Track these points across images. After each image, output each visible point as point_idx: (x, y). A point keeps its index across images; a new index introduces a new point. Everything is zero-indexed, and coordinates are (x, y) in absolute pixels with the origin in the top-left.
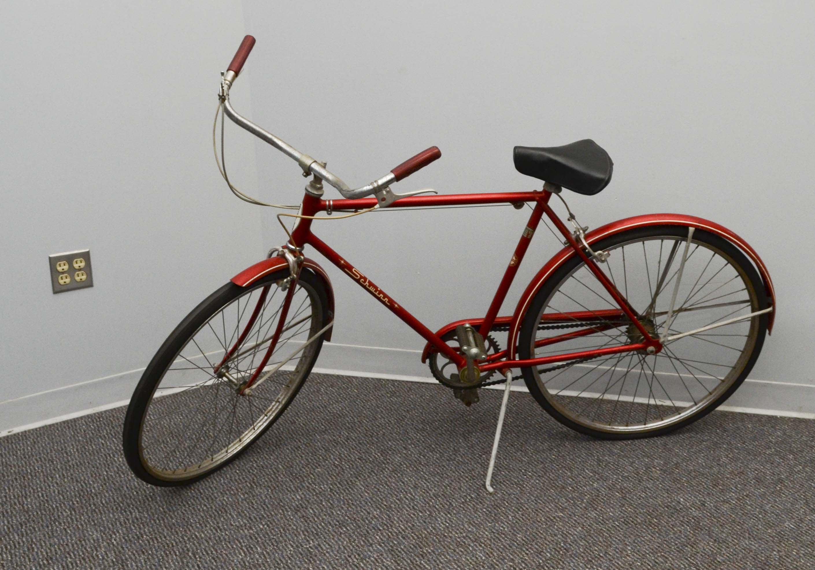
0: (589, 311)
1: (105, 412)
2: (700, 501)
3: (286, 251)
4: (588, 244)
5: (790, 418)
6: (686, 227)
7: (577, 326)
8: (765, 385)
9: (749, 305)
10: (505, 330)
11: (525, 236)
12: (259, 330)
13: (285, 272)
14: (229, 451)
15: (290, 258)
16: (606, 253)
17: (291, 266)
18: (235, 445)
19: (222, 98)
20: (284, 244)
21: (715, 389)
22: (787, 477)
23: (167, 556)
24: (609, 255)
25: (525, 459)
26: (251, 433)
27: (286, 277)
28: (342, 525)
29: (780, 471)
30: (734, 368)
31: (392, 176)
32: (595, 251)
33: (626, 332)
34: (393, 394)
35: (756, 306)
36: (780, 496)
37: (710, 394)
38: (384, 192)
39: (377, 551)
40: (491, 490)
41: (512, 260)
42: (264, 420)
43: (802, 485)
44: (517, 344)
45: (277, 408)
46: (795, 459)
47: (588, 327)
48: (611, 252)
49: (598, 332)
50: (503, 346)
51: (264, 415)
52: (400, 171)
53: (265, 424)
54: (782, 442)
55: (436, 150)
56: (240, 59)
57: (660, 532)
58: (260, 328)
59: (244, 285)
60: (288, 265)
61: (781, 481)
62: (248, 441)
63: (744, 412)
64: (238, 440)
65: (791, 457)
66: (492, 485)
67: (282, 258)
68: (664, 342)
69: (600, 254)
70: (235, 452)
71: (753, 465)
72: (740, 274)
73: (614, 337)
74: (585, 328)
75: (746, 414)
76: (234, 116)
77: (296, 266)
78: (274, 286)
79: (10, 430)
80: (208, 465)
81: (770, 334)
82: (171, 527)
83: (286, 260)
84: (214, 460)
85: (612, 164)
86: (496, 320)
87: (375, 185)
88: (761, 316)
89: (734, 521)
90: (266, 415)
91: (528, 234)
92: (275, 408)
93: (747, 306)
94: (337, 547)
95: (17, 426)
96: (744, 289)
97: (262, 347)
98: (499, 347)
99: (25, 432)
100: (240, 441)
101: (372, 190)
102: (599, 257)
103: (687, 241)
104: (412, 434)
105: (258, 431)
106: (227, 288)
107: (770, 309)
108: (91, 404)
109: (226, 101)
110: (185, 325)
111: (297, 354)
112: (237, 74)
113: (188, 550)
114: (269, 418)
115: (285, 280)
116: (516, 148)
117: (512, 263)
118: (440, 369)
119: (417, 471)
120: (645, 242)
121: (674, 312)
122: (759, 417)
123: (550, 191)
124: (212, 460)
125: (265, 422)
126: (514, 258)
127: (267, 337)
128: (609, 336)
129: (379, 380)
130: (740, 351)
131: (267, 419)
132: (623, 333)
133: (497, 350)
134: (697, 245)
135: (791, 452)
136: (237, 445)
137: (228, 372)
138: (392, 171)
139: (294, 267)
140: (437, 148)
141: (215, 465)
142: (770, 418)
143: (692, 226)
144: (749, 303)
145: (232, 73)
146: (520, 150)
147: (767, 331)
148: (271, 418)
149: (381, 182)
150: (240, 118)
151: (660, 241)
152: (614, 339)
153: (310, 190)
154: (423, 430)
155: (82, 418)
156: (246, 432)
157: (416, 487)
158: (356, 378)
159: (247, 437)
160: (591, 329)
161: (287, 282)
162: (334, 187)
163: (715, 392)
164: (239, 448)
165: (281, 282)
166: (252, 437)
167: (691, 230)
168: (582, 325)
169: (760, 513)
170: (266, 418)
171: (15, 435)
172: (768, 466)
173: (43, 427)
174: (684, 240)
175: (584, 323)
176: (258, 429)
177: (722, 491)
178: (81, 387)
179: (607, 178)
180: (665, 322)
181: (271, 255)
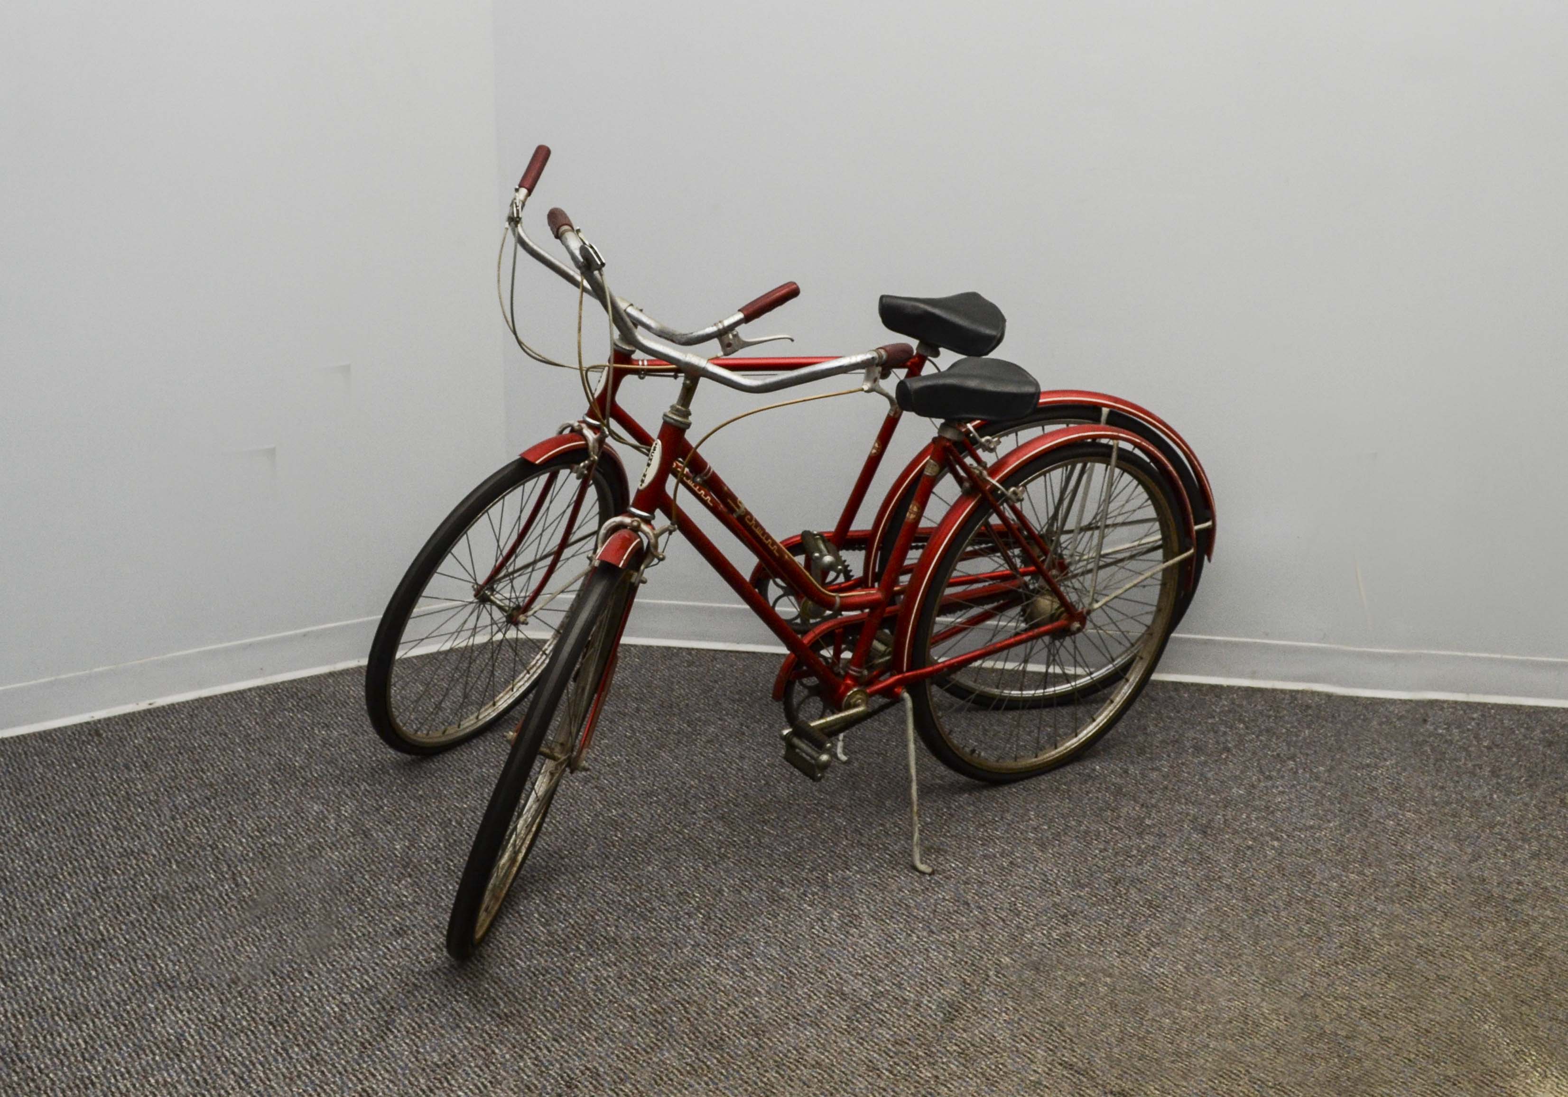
1: (283, 683)
2: (1121, 768)
3: (584, 425)
5: (1239, 688)
6: (1097, 408)
8: (1206, 642)
10: (860, 549)
11: (892, 415)
12: (541, 535)
13: (582, 453)
14: (480, 717)
15: (590, 435)
16: (996, 439)
17: (591, 444)
18: (486, 710)
19: (514, 220)
20: (581, 419)
22: (1235, 746)
23: (423, 825)
24: (999, 442)
25: (886, 729)
26: (508, 696)
27: (583, 461)
28: (650, 794)
29: (1227, 740)
31: (741, 316)
32: (982, 436)
34: (691, 664)
36: (1226, 764)
38: (731, 336)
39: (704, 818)
40: (844, 758)
41: (874, 448)
42: (525, 679)
43: (1254, 753)
44: (877, 570)
45: (543, 663)
46: (1247, 728)
48: (1002, 439)
50: (857, 571)
51: (525, 672)
52: (751, 310)
53: (527, 685)
54: (1230, 711)
55: (794, 286)
56: (533, 174)
57: (1070, 798)
58: (543, 531)
59: (537, 462)
60: (587, 444)
61: (1228, 750)
62: (505, 705)
64: (491, 703)
65: (1242, 726)
66: (845, 754)
67: (577, 433)
69: (988, 441)
70: (488, 719)
71: (1191, 734)
75: (1181, 683)
76: (528, 245)
77: (597, 445)
78: (564, 473)
79: (151, 701)
80: (454, 732)
81: (1209, 560)
82: (419, 799)
83: (584, 438)
84: (462, 727)
85: (1003, 320)
86: (849, 534)
87: (721, 326)
89: (1166, 788)
90: (528, 672)
91: (895, 414)
92: (540, 662)
94: (649, 816)
95: (161, 695)
97: (539, 565)
98: (851, 574)
99: (173, 705)
100: (494, 704)
101: (716, 332)
102: (987, 444)
104: (726, 704)
105: (517, 694)
106: (514, 467)
107: (1208, 524)
108: (262, 672)
109: (519, 225)
110: (462, 509)
111: (572, 583)
112: (530, 192)
113: (450, 820)
114: (532, 675)
115: (582, 464)
116: (882, 297)
117: (874, 451)
118: (771, 603)
119: (741, 742)
122: (1199, 687)
123: (925, 354)
124: (459, 727)
125: (526, 682)
126: (877, 445)
127: (547, 550)
129: (668, 648)
131: (529, 678)
133: (848, 577)
135: (1241, 721)
136: (490, 711)
137: (492, 594)
138: (739, 310)
139: (594, 447)
140: (795, 283)
141: (462, 733)
142: (1213, 688)
143: (1105, 406)
145: (524, 191)
146: (888, 300)
147: (1206, 558)
148: (535, 676)
149: (727, 323)
150: (535, 247)
153: (620, 344)
154: (740, 700)
155: (250, 690)
156: (501, 695)
157: (742, 757)
158: (635, 646)
159: (502, 701)
161: (584, 467)
162: (660, 336)
164: (494, 714)
165: (576, 467)
166: (510, 701)
167: (1105, 411)
169: (1200, 780)
170: (528, 676)
171: (158, 708)
172: (1212, 734)
173: (197, 700)
176: (518, 690)
177: (1151, 759)
178: (250, 645)
179: (999, 335)
181: (561, 432)
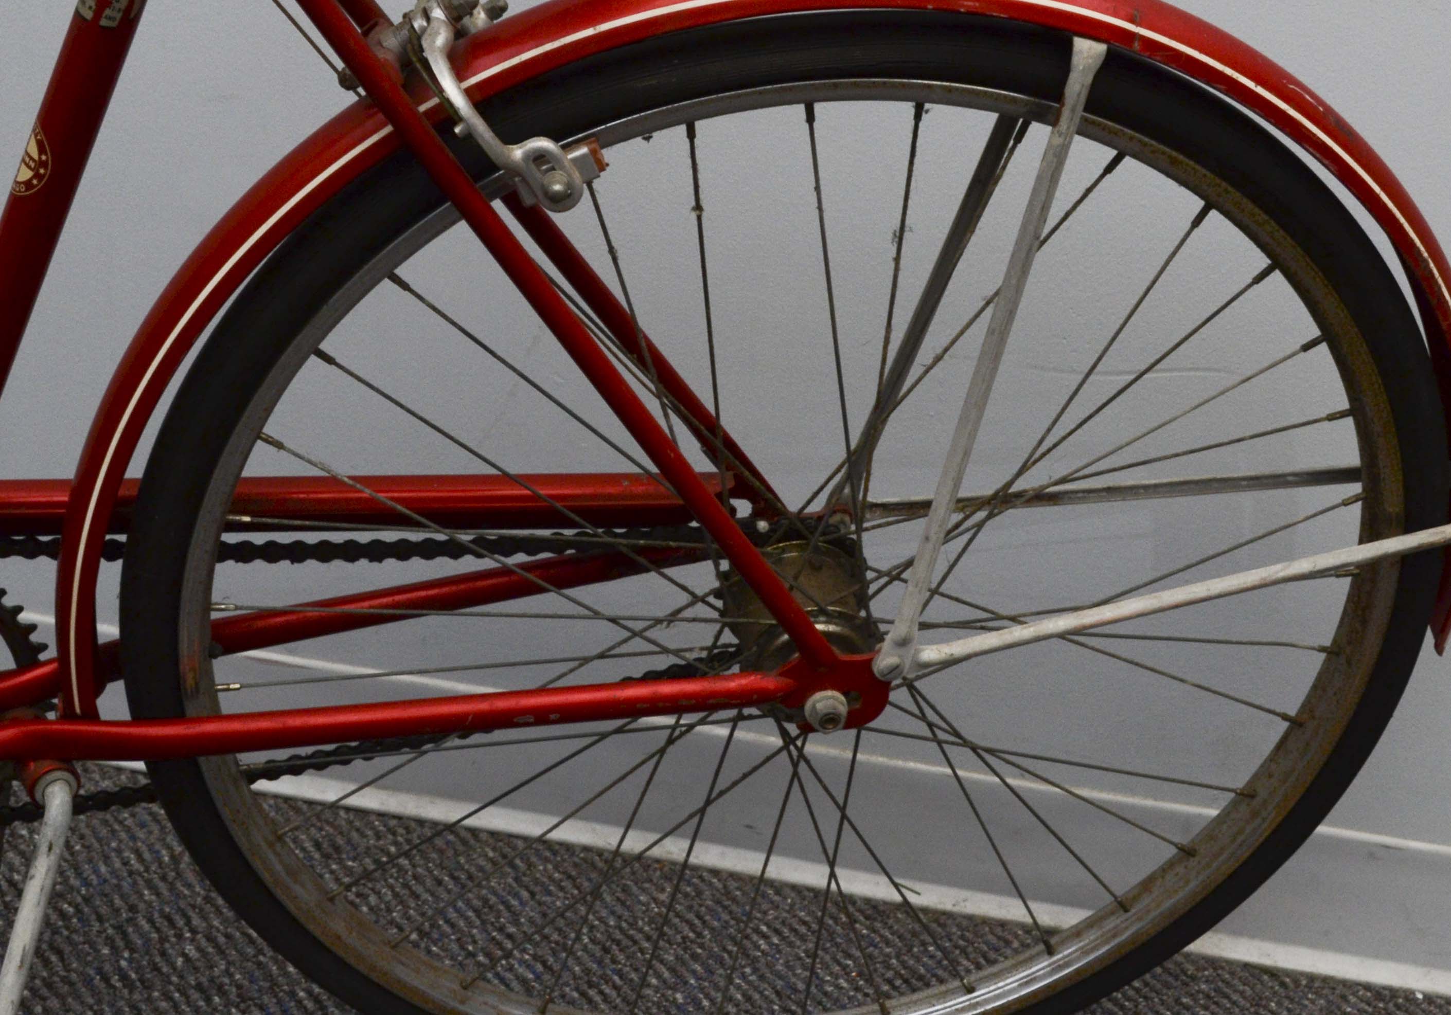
0: (506, 478)
4: (469, 93)
6: (1058, 33)
7: (428, 550)
9: (1355, 499)
16: (582, 152)
21: (1147, 885)
24: (599, 165)
30: (1246, 795)
32: (511, 136)
33: (717, 594)
35: (1393, 504)
37: (1123, 905)
47: (487, 563)
49: (540, 590)
63: (1267, 962)
68: (895, 669)
69: (540, 157)
72: (1329, 335)
73: (638, 626)
74: (469, 564)
81: (1439, 648)
88: (1406, 559)
93: (1346, 503)
96: (1342, 415)
103: (1054, 123)
120: (819, 108)
121: (967, 505)
122: (1333, 994)
128: (613, 620)
130: (1285, 717)
132: (696, 599)
134: (1112, 153)
142: (1383, 1002)
143: (1093, 30)
144: (1356, 488)
151: (908, 108)
152: (635, 634)
160: (506, 571)
163: (1146, 900)
167: (1087, 55)
168: (454, 550)
174: (1042, 119)
175: (466, 537)
180: (909, 564)
